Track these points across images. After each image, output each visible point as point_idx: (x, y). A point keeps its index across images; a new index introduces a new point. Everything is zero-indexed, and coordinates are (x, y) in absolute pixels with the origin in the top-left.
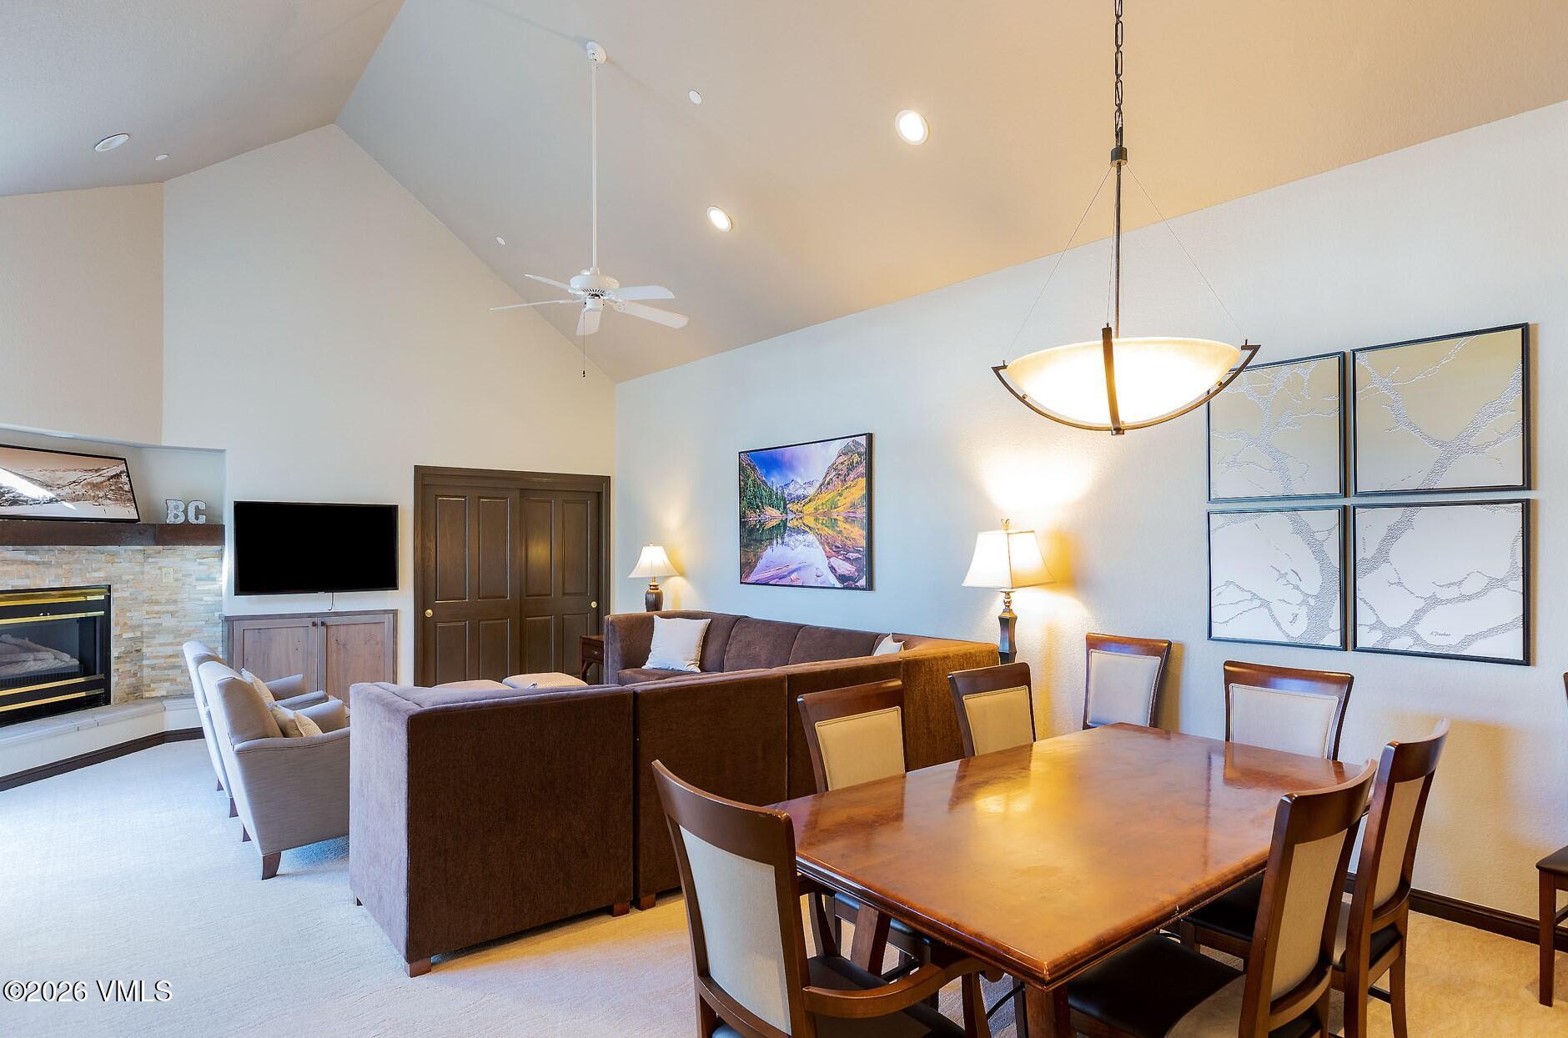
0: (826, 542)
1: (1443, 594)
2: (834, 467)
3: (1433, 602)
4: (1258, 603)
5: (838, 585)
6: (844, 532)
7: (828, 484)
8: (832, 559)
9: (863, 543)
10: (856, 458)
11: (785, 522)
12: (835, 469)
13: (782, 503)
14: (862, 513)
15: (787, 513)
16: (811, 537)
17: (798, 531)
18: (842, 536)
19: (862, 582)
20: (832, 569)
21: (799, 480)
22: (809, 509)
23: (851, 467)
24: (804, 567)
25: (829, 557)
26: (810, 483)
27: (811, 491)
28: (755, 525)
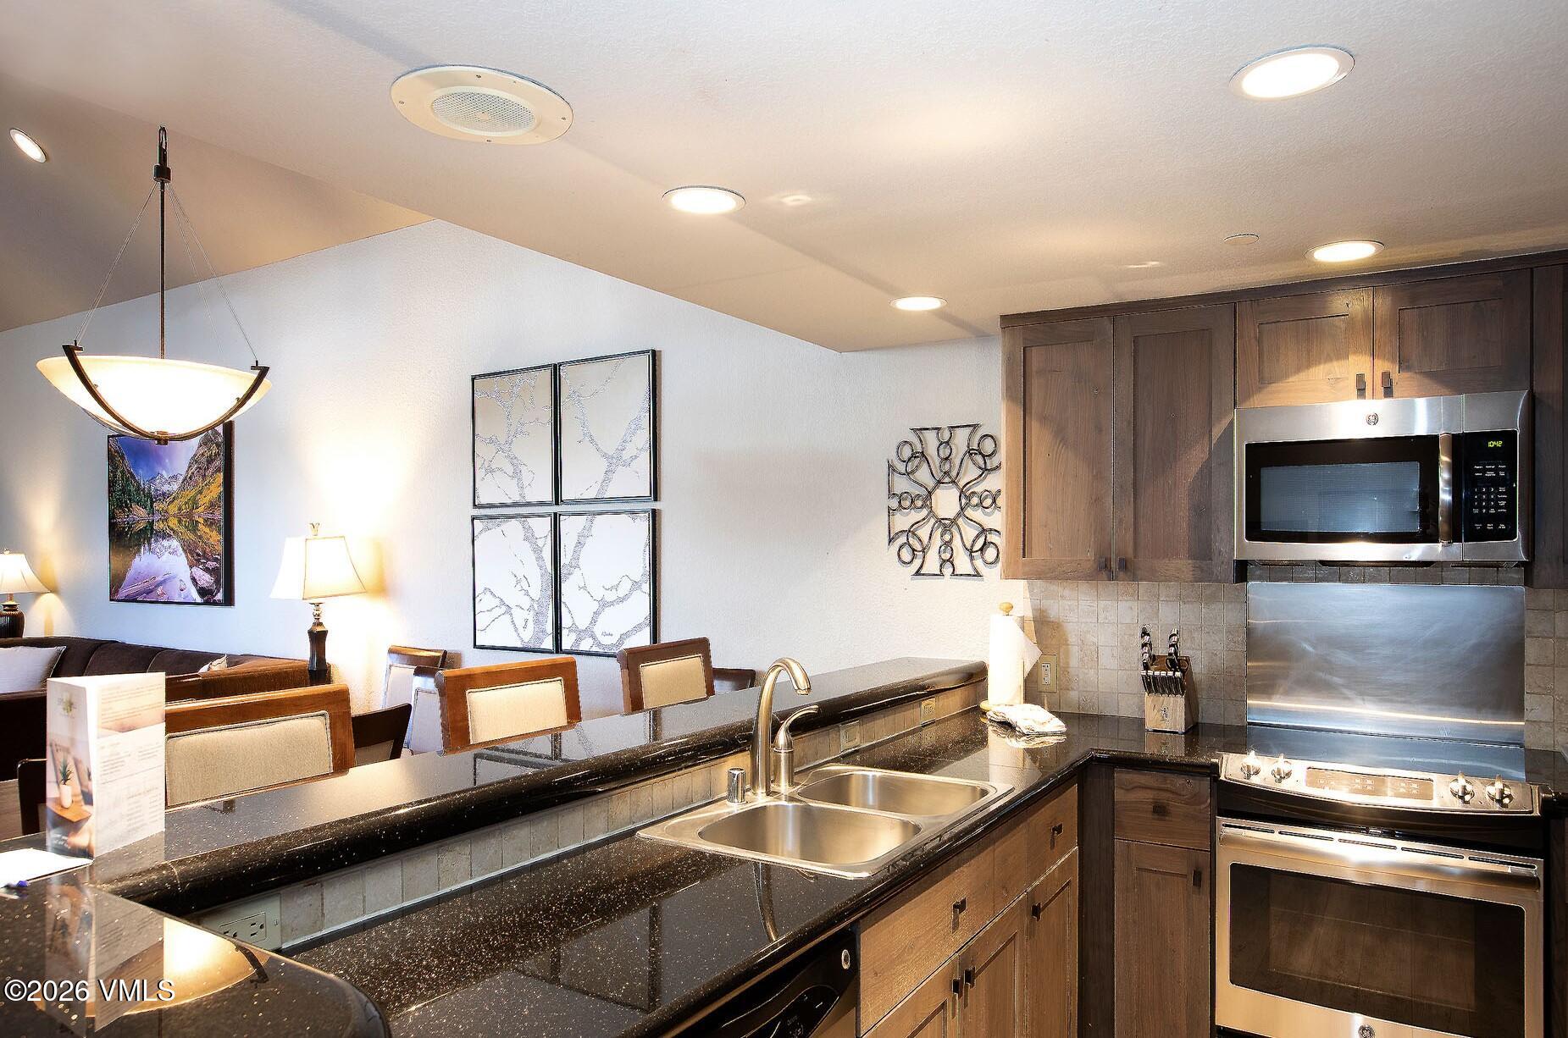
0: (189, 549)
1: (611, 596)
2: (194, 460)
3: (604, 604)
4: (504, 608)
5: (199, 600)
6: (205, 537)
7: (190, 478)
8: (194, 569)
9: (220, 548)
10: (215, 450)
11: (151, 524)
12: (196, 462)
13: (149, 500)
14: (219, 515)
15: (153, 514)
16: (175, 543)
17: (165, 536)
18: (203, 542)
19: (220, 596)
20: (194, 580)
21: (164, 473)
22: (173, 509)
23: (210, 461)
24: (169, 578)
25: (191, 567)
26: (175, 477)
27: (175, 487)
28: (124, 528)
